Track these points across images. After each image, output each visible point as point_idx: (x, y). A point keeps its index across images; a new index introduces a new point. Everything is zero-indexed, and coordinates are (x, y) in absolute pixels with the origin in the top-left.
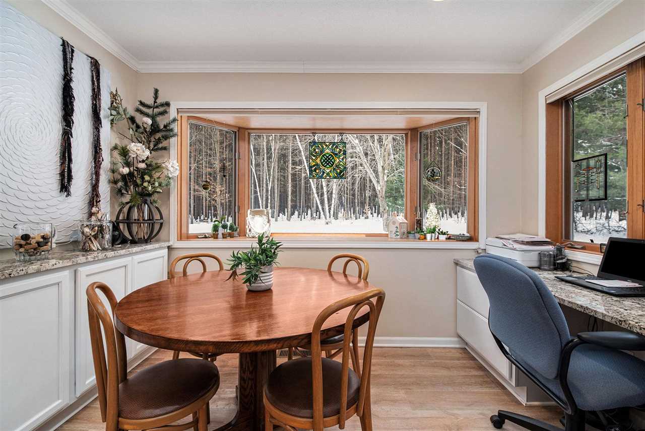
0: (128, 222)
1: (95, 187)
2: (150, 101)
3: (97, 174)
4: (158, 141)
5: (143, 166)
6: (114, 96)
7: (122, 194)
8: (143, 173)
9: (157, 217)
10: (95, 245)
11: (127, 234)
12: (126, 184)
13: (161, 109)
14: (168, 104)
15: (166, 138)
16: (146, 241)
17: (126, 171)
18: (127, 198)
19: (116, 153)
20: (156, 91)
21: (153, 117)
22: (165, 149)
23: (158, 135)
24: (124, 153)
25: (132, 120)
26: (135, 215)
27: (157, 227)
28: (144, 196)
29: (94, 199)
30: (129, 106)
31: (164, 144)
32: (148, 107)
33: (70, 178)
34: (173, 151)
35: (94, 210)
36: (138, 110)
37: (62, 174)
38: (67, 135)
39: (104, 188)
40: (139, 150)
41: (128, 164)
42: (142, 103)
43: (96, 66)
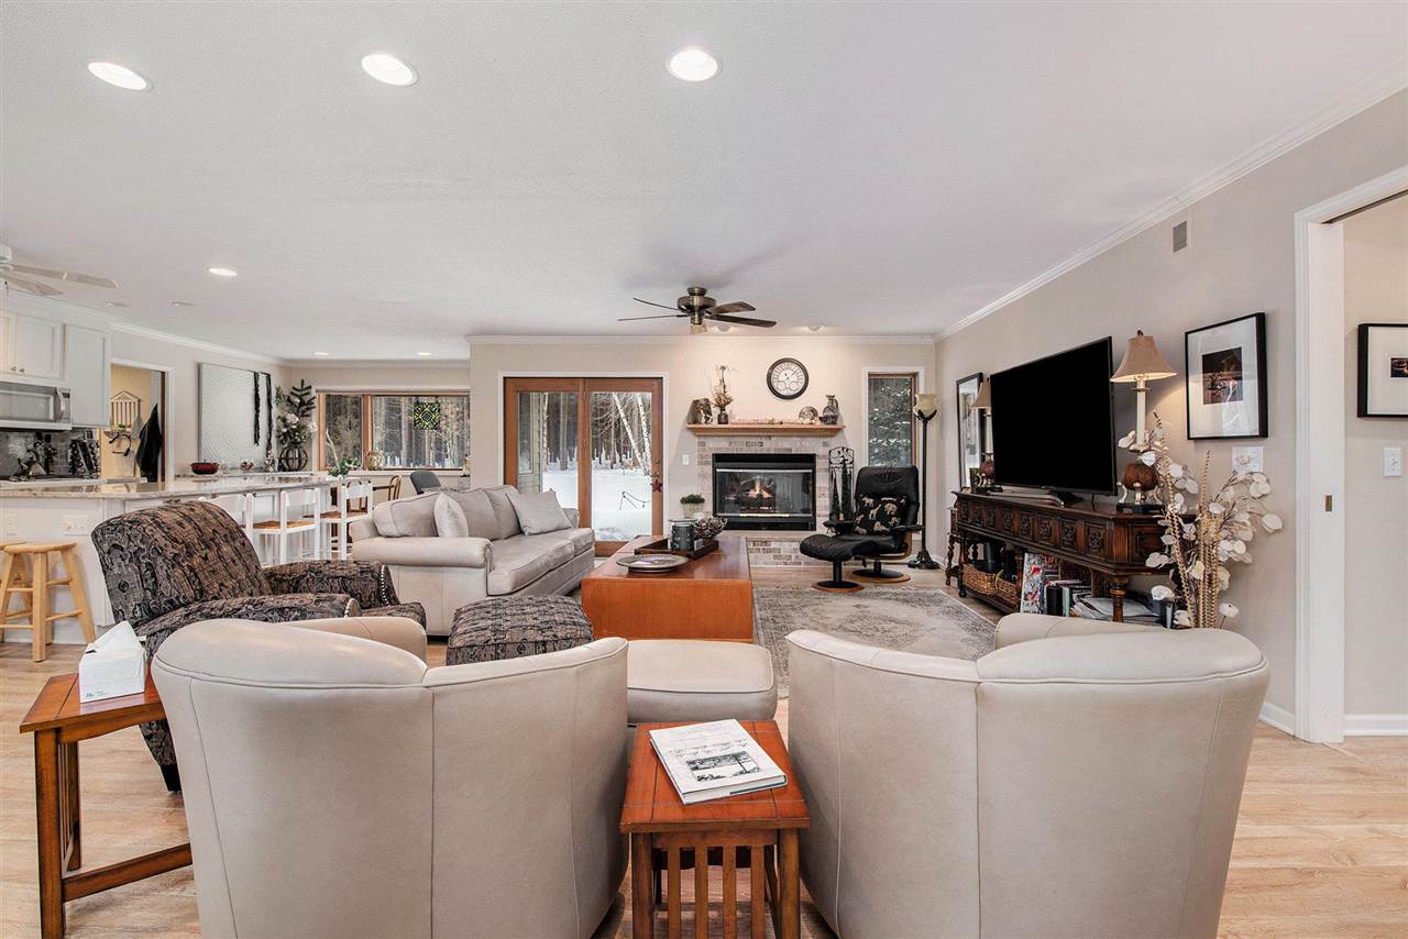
0: (287, 459)
1: (269, 440)
2: (299, 387)
3: (270, 433)
4: (303, 412)
5: (294, 427)
6: (278, 389)
7: (283, 443)
8: (295, 431)
9: (303, 456)
10: (271, 469)
11: (285, 465)
12: (285, 438)
13: (306, 391)
14: (310, 387)
15: (308, 409)
16: (296, 470)
17: (285, 430)
18: (286, 445)
19: (279, 421)
20: (303, 381)
21: (300, 397)
22: (308, 416)
23: (304, 408)
24: (284, 420)
25: (289, 400)
26: (291, 456)
27: (303, 462)
28: (295, 444)
29: (269, 447)
30: (286, 392)
31: (308, 412)
32: (296, 390)
33: (258, 437)
34: (314, 417)
35: (269, 452)
36: (292, 393)
37: (255, 435)
38: (257, 416)
39: (274, 440)
40: (292, 418)
41: (286, 426)
42: (294, 389)
43: (268, 377)
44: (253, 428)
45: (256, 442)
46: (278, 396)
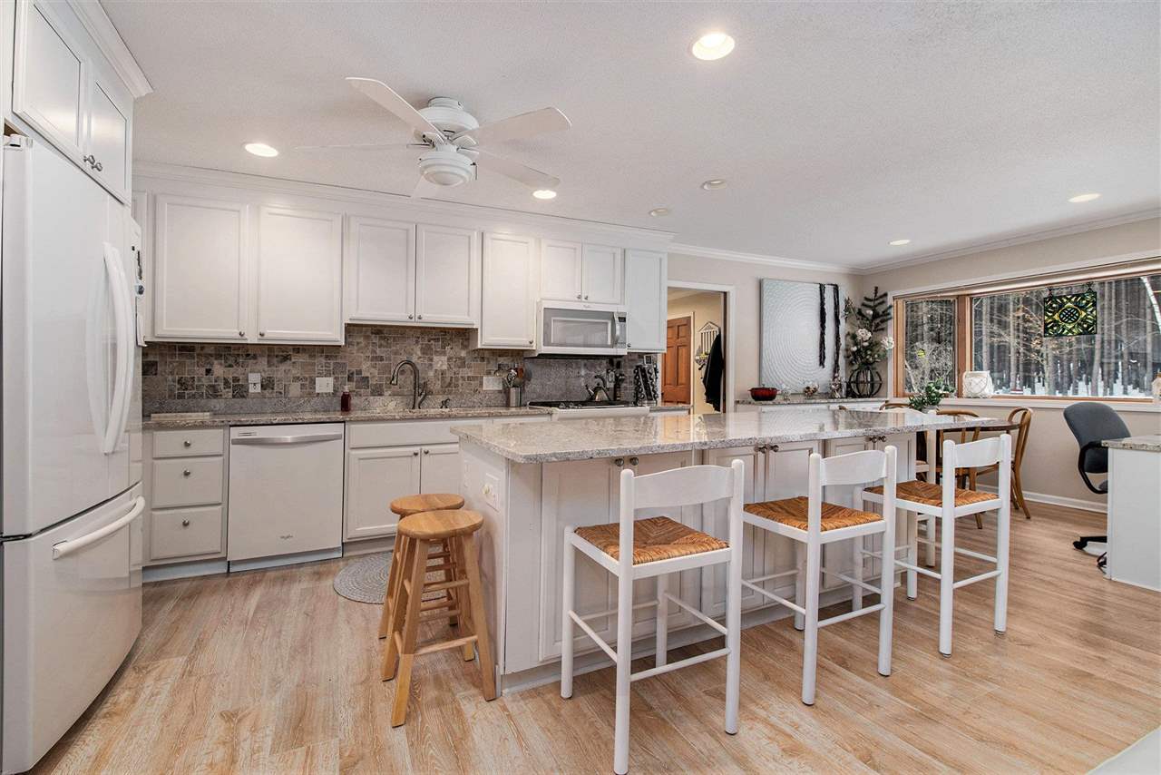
0: (857, 382)
1: (837, 361)
2: (872, 296)
3: (838, 354)
4: (877, 325)
5: (866, 344)
6: (847, 302)
7: (853, 364)
8: (866, 349)
9: (877, 379)
10: (837, 395)
11: (856, 391)
12: (855, 357)
13: (881, 300)
14: (886, 295)
15: (883, 321)
16: (870, 396)
17: (855, 349)
18: (856, 367)
19: (848, 338)
20: (876, 288)
21: (873, 308)
22: (883, 329)
23: (878, 321)
24: (854, 337)
25: (860, 312)
26: (862, 379)
27: (877, 386)
28: (867, 365)
29: (836, 368)
30: (857, 304)
31: (883, 325)
32: (870, 300)
33: (824, 358)
34: (891, 331)
35: (836, 375)
36: (863, 305)
37: (820, 356)
38: (822, 334)
39: (842, 361)
40: (864, 334)
41: (856, 344)
42: (866, 299)
43: (836, 288)
44: (818, 349)
45: (822, 363)
46: (847, 309)
